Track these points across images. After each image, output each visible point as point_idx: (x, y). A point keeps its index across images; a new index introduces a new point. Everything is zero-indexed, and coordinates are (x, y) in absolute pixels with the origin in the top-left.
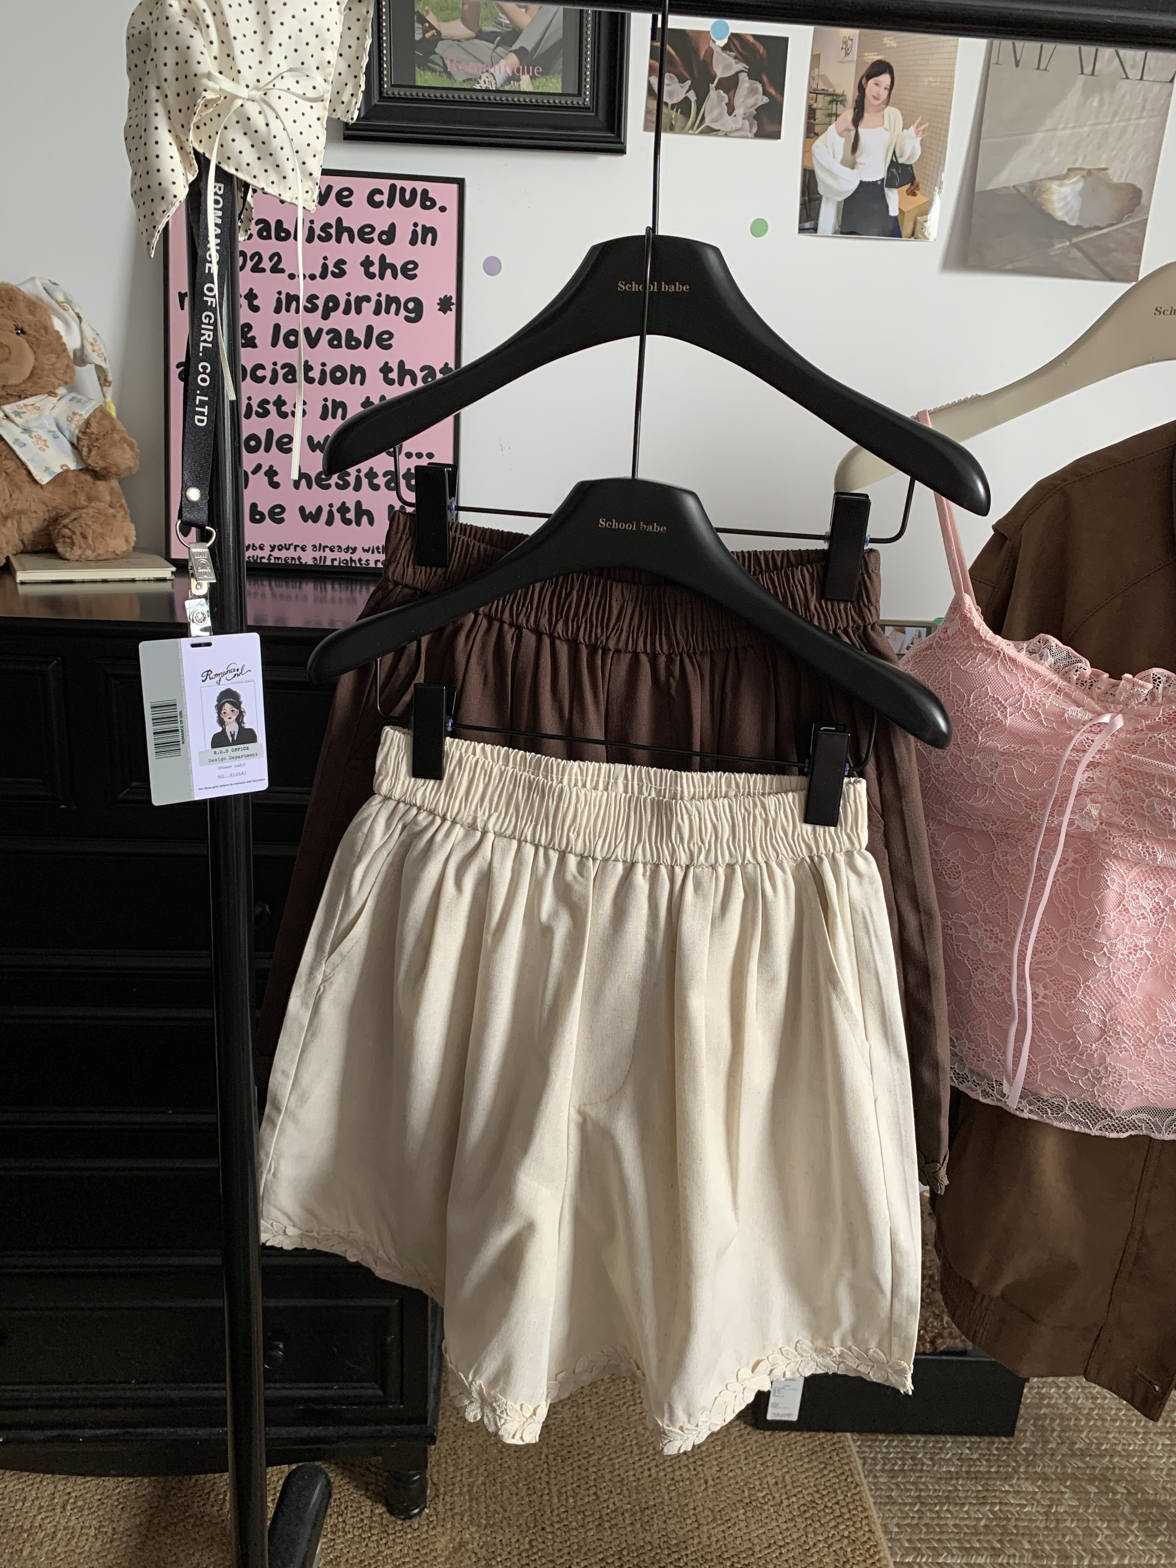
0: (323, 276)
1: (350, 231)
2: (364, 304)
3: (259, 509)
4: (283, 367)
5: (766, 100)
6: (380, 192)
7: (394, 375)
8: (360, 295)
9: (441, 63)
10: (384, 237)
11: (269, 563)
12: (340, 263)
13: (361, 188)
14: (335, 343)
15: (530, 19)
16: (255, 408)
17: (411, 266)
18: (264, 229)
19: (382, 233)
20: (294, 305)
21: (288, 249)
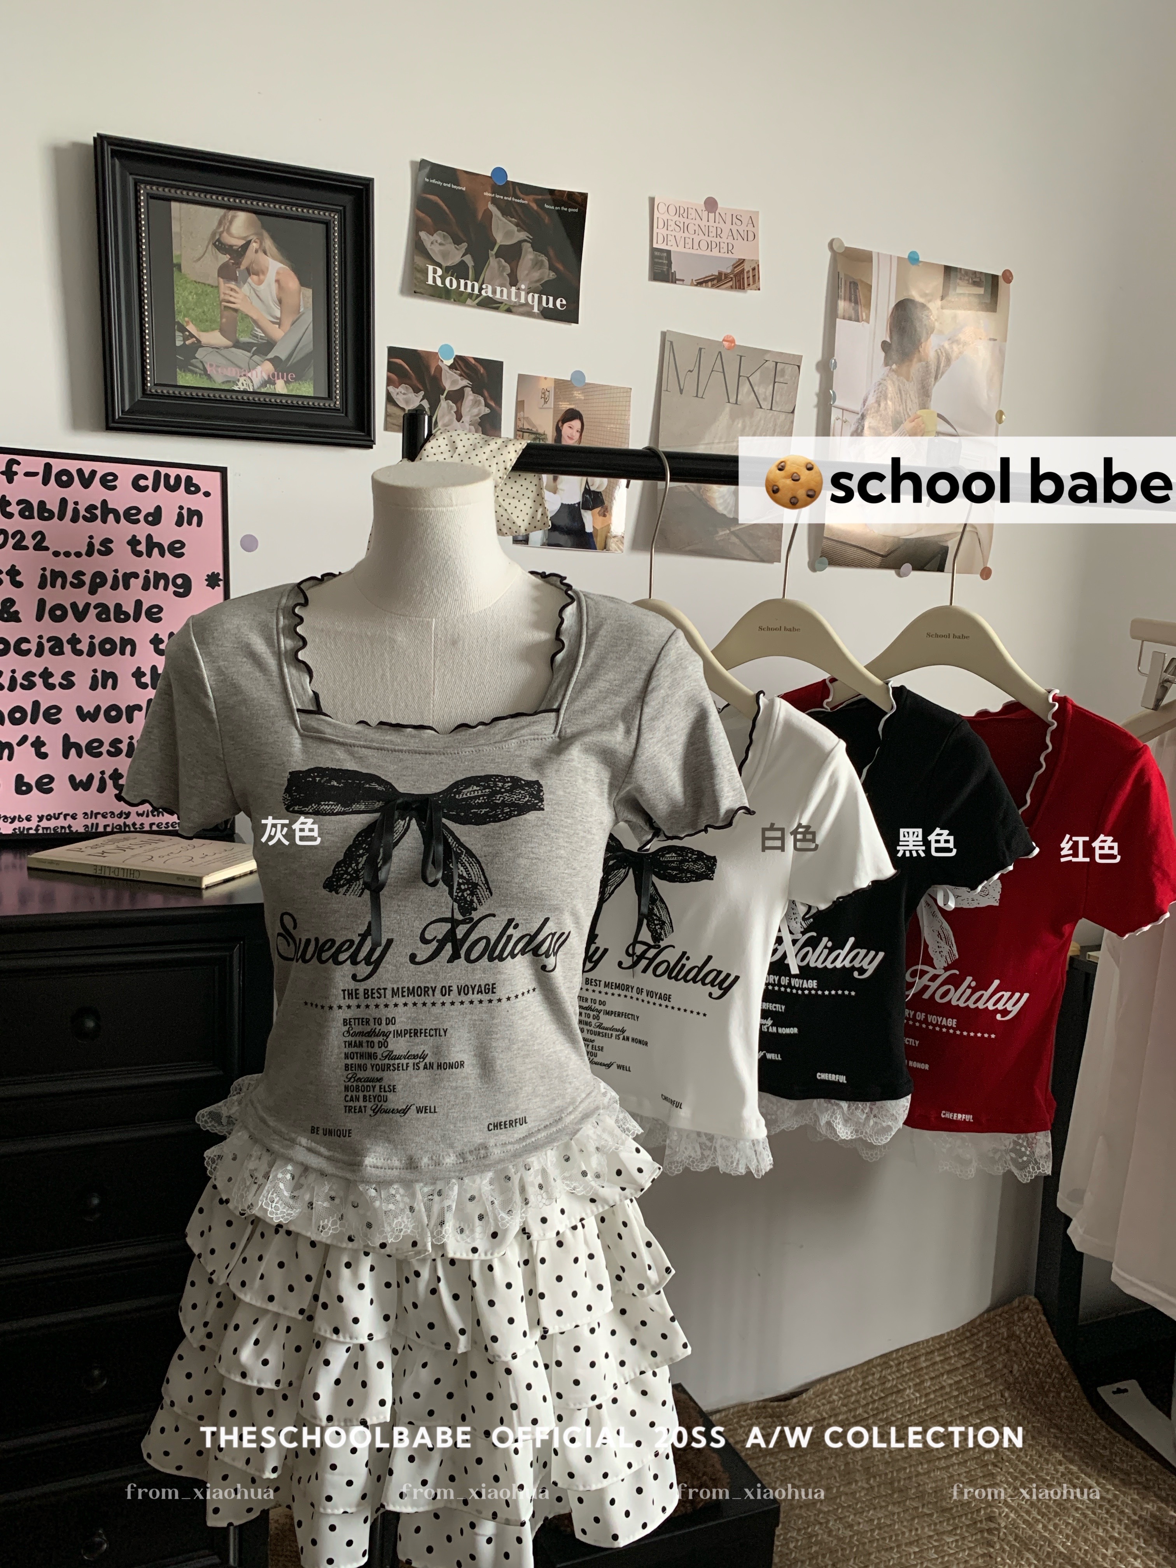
0: (90, 553)
1: (115, 512)
2: (132, 580)
3: (25, 780)
4: (49, 640)
5: (487, 411)
8: (128, 572)
9: (201, 366)
10: (150, 519)
11: (37, 834)
12: (106, 542)
13: (126, 473)
14: (104, 616)
15: (283, 334)
16: (20, 680)
17: (178, 545)
18: (26, 509)
19: (148, 514)
20: (59, 581)
21: (50, 528)
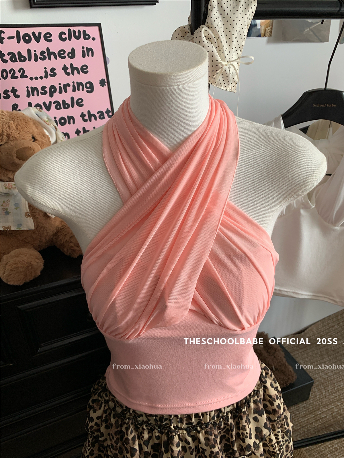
0: (46, 77)
1: (54, 53)
2: (68, 88)
6: (65, 34)
7: (87, 117)
8: (65, 84)
10: (70, 55)
12: (53, 70)
13: (55, 32)
14: (58, 107)
17: (85, 67)
18: (13, 57)
19: (69, 53)
20: (35, 92)
21: (27, 65)
